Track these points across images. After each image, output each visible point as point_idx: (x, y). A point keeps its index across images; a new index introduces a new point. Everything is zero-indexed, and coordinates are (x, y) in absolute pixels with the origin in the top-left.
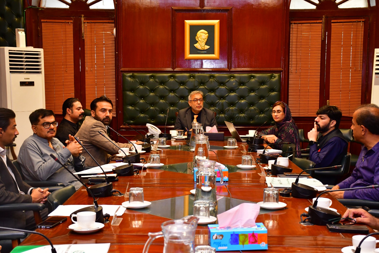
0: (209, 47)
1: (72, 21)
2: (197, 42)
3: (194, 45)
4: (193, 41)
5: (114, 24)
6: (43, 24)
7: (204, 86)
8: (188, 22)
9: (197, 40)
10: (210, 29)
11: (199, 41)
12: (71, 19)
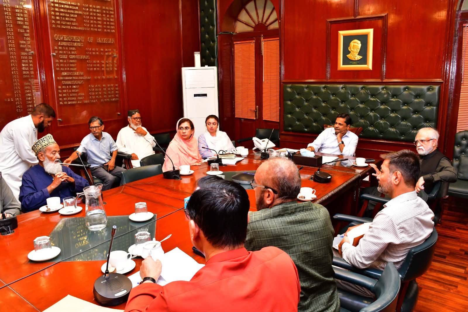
0: (362, 57)
1: (254, 41)
2: (349, 52)
3: (347, 56)
4: (346, 51)
5: (278, 38)
6: (236, 46)
7: (354, 98)
8: (342, 33)
9: (349, 50)
10: (363, 39)
11: (352, 52)
12: (254, 39)
